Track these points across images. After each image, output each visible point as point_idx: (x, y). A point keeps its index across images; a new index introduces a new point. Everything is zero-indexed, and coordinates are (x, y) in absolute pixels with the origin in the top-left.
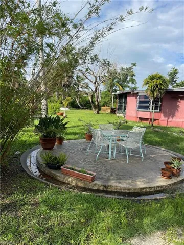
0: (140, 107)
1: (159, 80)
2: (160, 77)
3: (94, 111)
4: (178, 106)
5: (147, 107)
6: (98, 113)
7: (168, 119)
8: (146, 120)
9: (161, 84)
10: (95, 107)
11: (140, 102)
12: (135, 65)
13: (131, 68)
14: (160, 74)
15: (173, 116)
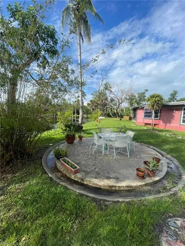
0: (145, 116)
1: (157, 98)
2: (158, 96)
3: (118, 119)
4: (174, 116)
5: (150, 116)
6: (121, 120)
7: (166, 124)
8: (150, 124)
9: (158, 100)
10: (119, 117)
11: (145, 113)
12: (147, 90)
13: (144, 93)
14: (158, 94)
15: (170, 122)
